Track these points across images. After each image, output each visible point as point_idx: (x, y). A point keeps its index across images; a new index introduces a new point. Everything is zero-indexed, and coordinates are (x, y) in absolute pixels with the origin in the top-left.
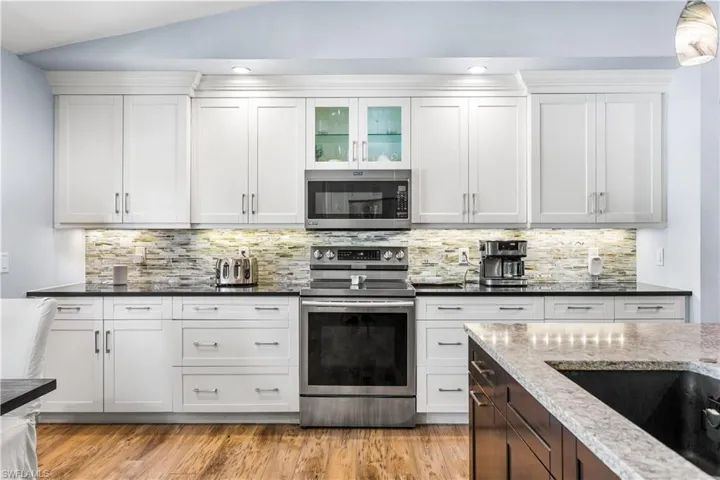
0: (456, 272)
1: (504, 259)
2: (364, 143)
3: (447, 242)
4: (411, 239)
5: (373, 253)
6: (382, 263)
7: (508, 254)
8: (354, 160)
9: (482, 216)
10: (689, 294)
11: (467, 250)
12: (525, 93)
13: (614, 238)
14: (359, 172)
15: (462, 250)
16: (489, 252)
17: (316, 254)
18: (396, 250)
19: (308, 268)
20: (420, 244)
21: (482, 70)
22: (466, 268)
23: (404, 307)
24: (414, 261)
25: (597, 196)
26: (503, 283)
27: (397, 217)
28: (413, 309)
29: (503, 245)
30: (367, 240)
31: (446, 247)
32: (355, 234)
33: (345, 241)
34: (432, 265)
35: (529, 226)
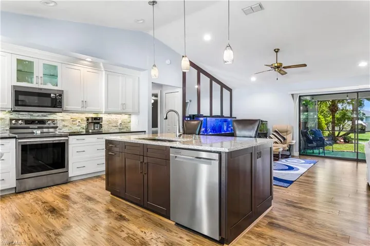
0: (76, 129)
1: (95, 123)
2: (41, 77)
3: (73, 117)
4: (58, 116)
5: (42, 122)
6: (46, 125)
7: (97, 121)
8: (37, 83)
9: (88, 109)
10: (145, 132)
11: (80, 121)
12: (103, 70)
13: (125, 117)
14: (41, 89)
15: (78, 121)
16: (90, 121)
17: (14, 122)
18: (53, 121)
19: (8, 128)
20: (61, 118)
21: (90, 60)
22: (80, 127)
23: (64, 140)
24: (60, 124)
25: (123, 104)
26: (94, 131)
27: (57, 107)
28: (68, 140)
29: (95, 119)
30: (37, 116)
31: (72, 120)
32: (32, 113)
33: (27, 116)
34: (67, 126)
35: (103, 112)
